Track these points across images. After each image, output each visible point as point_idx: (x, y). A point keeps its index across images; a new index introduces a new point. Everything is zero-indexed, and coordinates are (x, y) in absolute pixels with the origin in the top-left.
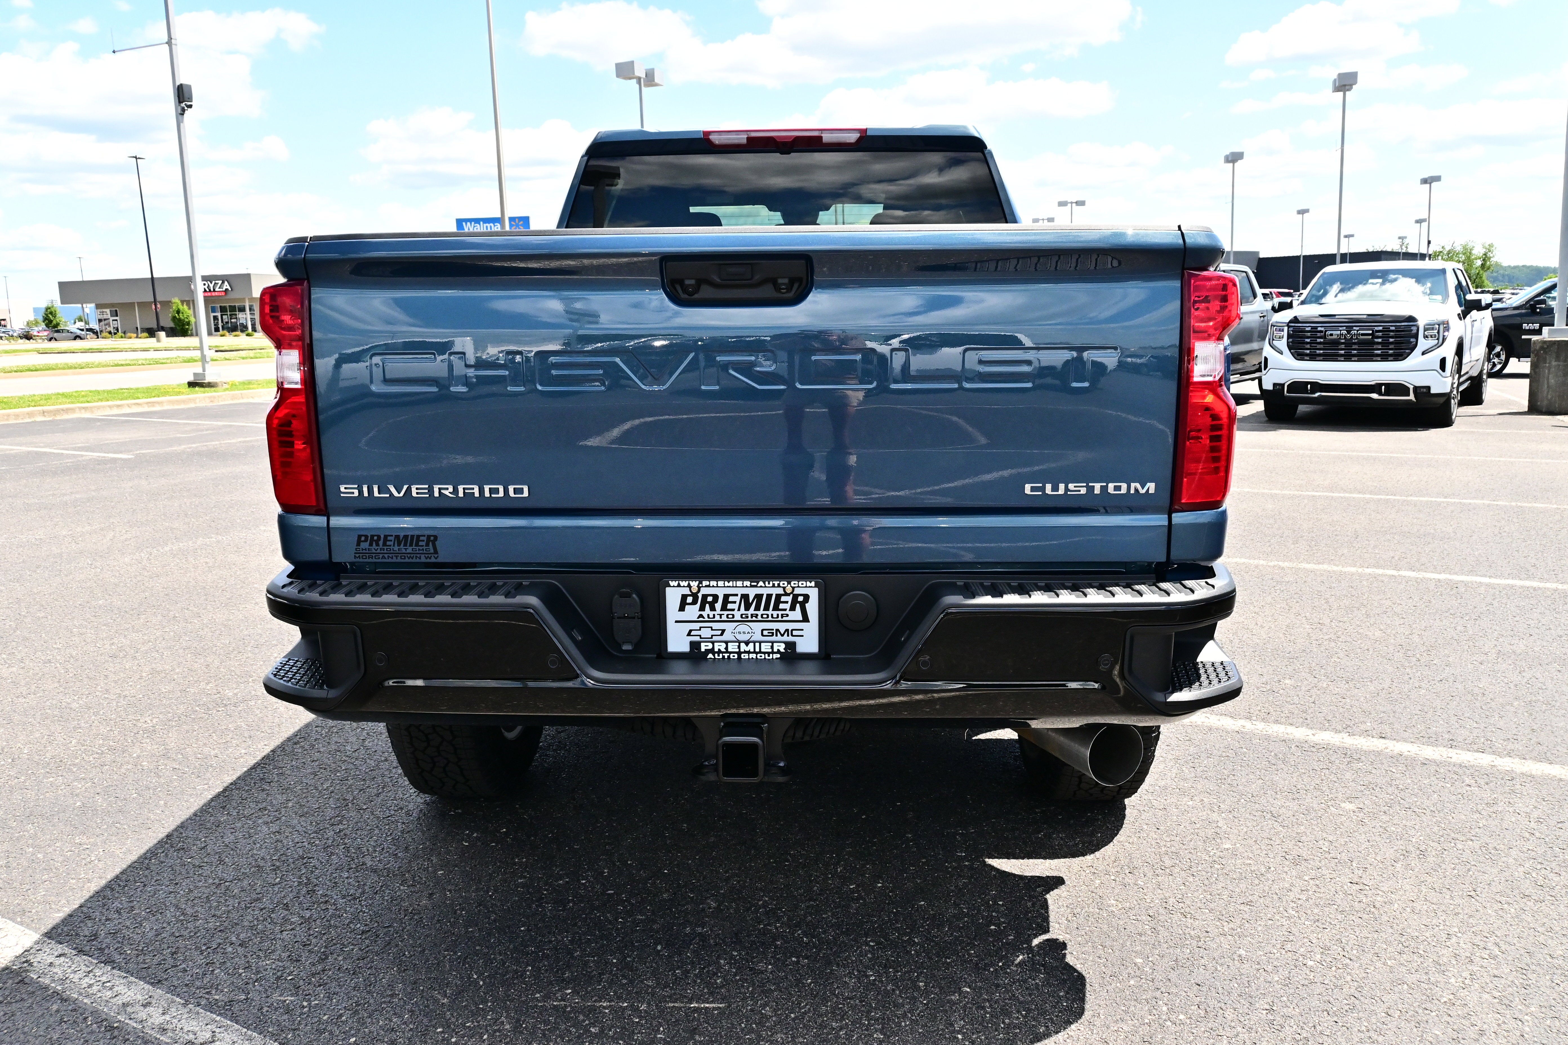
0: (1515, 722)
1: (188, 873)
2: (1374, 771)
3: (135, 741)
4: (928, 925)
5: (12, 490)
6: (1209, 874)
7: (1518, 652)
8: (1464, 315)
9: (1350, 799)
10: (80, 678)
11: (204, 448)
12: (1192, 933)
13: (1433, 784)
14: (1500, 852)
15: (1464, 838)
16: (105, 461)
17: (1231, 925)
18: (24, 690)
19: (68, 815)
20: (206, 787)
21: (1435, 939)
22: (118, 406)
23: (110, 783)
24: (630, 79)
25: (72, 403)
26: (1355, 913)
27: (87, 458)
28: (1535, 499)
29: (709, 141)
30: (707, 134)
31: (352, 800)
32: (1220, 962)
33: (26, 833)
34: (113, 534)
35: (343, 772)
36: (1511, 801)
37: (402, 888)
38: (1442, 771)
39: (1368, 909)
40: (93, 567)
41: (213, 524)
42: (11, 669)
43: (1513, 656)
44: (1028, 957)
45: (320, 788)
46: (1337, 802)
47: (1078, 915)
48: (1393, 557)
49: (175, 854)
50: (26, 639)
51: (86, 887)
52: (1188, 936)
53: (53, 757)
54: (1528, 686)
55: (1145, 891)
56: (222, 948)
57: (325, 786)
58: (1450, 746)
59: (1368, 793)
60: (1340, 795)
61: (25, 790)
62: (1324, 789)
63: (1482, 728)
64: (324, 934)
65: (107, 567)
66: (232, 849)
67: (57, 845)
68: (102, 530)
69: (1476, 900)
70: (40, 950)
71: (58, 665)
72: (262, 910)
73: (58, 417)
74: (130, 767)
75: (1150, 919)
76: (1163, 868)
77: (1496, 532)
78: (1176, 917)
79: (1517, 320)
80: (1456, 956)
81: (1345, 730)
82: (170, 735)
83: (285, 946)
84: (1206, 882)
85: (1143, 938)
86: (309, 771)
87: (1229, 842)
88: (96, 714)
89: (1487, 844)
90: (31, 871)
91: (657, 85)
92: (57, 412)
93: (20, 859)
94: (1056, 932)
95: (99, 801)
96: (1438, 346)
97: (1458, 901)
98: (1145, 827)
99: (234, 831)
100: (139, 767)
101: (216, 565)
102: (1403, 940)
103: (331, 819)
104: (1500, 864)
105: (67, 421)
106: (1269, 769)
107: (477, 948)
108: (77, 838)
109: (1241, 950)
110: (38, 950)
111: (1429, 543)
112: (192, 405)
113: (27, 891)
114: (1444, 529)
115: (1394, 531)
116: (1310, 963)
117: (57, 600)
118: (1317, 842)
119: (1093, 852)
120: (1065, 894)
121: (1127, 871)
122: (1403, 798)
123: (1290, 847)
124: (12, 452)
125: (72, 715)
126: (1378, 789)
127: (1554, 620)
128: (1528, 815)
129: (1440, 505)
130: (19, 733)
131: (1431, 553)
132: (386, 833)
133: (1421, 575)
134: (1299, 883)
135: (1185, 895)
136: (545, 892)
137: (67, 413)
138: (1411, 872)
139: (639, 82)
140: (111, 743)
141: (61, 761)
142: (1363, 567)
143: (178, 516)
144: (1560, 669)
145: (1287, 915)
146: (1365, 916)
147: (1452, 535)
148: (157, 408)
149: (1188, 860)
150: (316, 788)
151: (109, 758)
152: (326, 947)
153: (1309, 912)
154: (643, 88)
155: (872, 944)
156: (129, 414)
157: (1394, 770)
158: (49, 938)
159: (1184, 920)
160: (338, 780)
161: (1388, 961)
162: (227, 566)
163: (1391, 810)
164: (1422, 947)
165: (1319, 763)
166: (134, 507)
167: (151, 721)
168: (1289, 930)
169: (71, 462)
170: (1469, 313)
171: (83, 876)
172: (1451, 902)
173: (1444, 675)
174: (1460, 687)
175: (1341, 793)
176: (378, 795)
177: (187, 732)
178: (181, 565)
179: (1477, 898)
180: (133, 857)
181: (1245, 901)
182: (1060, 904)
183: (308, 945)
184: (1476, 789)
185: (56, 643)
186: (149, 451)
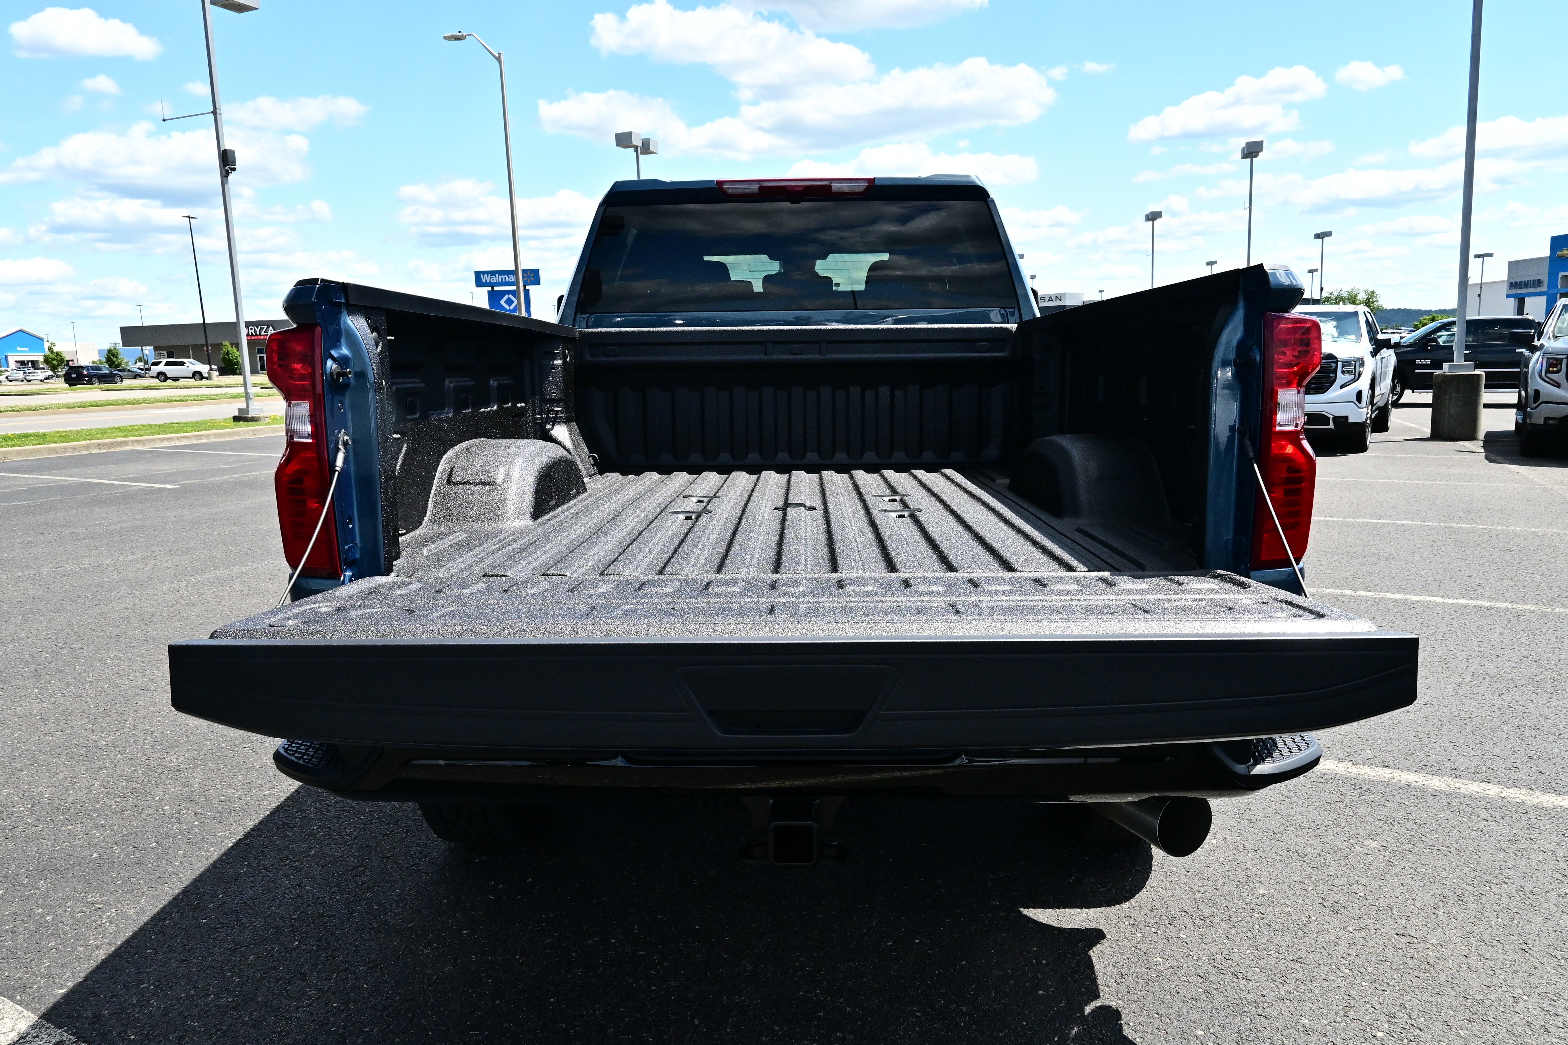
0: (1510, 749)
1: (202, 937)
2: (1387, 804)
3: (159, 782)
4: (973, 990)
5: (62, 520)
6: (1251, 925)
7: (1491, 673)
8: (1374, 353)
9: (1373, 836)
10: (109, 713)
11: (245, 479)
12: (1249, 997)
13: (1449, 818)
14: (1538, 897)
15: (1498, 881)
16: (152, 491)
17: (1287, 987)
18: (52, 727)
19: (83, 869)
20: (227, 833)
21: (1502, 1004)
22: (168, 439)
23: (129, 831)
24: (628, 147)
25: (126, 436)
26: (1411, 972)
27: (136, 488)
28: (1460, 520)
29: (722, 190)
30: (721, 183)
31: (376, 848)
32: (1285, 1033)
33: (36, 891)
34: (154, 562)
35: (366, 815)
36: (1533, 837)
37: (425, 951)
38: (1454, 803)
39: (1423, 967)
40: (132, 596)
41: (249, 552)
42: (41, 705)
43: (1487, 678)
44: (1084, 1030)
45: (344, 834)
46: (1360, 840)
47: (1126, 976)
48: (1347, 578)
49: (191, 913)
50: (59, 672)
51: (94, 955)
52: (1244, 1002)
53: (74, 802)
54: (1511, 709)
55: (1190, 946)
56: (233, 1031)
57: (348, 831)
58: (1454, 776)
59: (1388, 828)
60: (1361, 832)
61: (42, 840)
62: (1343, 825)
63: (1480, 755)
64: (343, 1010)
65: (146, 596)
66: (250, 907)
67: (69, 904)
68: (144, 558)
69: (1530, 955)
70: (37, 1036)
71: (89, 699)
72: (277, 981)
73: (113, 450)
74: (151, 812)
75: (1201, 980)
76: (1202, 918)
77: (1435, 553)
78: (1228, 977)
79: (1411, 356)
80: (1529, 1024)
81: (1348, 759)
82: (195, 775)
83: (300, 1027)
84: (1249, 935)
85: (1199, 1004)
86: (332, 814)
87: (1262, 886)
88: (122, 752)
89: (1522, 887)
90: (37, 937)
91: (652, 153)
92: (112, 444)
93: (27, 922)
94: (1108, 997)
95: (117, 852)
96: (1355, 380)
97: (1512, 956)
98: (1174, 869)
99: (253, 885)
100: (161, 812)
101: (251, 593)
102: (1469, 1004)
103: (353, 870)
104: (1543, 911)
105: (121, 453)
106: (1284, 803)
107: (505, 1025)
108: (90, 896)
109: (1303, 1018)
110: (35, 1037)
111: (1376, 563)
112: (237, 438)
113: (31, 962)
114: (1386, 550)
115: (1341, 551)
116: (1380, 1034)
117: (94, 630)
118: (1351, 886)
119: (1128, 900)
120: (1108, 951)
121: (1167, 923)
122: (1424, 834)
123: (1326, 892)
124: (66, 483)
125: (98, 754)
126: (1396, 825)
127: (1515, 640)
128: (1554, 854)
129: (1376, 526)
130: (42, 775)
131: (1381, 573)
132: (410, 886)
133: (1378, 595)
134: (1344, 935)
135: (1231, 951)
136: (574, 954)
137: (121, 446)
138: (1454, 920)
139: (636, 151)
140: (135, 785)
141: (82, 806)
142: (1321, 587)
143: (218, 544)
144: (1536, 691)
145: (1341, 974)
146: (1422, 975)
147: (1396, 555)
148: (205, 441)
149: (1225, 908)
150: (339, 834)
151: (131, 801)
152: (344, 1027)
153: (1363, 970)
154: (640, 156)
155: (918, 1014)
156: (179, 446)
157: (1406, 803)
158: (48, 1021)
159: (1236, 980)
160: (362, 824)
161: (1460, 1031)
162: (261, 594)
163: (1416, 849)
164: (1490, 1013)
165: (1331, 795)
166: (177, 536)
167: (177, 759)
168: (1348, 993)
169: (120, 493)
170: (1379, 351)
171: (92, 942)
172: (1506, 957)
173: (1427, 699)
174: (1446, 710)
175: (1361, 829)
176: (402, 840)
177: (212, 771)
178: (217, 593)
179: (1530, 952)
180: (146, 918)
181: (1294, 958)
182: (1106, 963)
183: (325, 1024)
184: (1494, 823)
185: (89, 676)
186: (194, 481)
